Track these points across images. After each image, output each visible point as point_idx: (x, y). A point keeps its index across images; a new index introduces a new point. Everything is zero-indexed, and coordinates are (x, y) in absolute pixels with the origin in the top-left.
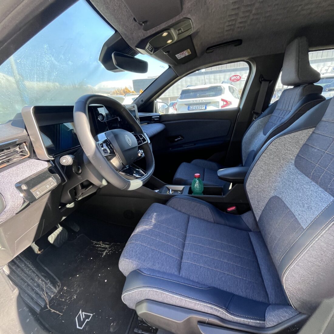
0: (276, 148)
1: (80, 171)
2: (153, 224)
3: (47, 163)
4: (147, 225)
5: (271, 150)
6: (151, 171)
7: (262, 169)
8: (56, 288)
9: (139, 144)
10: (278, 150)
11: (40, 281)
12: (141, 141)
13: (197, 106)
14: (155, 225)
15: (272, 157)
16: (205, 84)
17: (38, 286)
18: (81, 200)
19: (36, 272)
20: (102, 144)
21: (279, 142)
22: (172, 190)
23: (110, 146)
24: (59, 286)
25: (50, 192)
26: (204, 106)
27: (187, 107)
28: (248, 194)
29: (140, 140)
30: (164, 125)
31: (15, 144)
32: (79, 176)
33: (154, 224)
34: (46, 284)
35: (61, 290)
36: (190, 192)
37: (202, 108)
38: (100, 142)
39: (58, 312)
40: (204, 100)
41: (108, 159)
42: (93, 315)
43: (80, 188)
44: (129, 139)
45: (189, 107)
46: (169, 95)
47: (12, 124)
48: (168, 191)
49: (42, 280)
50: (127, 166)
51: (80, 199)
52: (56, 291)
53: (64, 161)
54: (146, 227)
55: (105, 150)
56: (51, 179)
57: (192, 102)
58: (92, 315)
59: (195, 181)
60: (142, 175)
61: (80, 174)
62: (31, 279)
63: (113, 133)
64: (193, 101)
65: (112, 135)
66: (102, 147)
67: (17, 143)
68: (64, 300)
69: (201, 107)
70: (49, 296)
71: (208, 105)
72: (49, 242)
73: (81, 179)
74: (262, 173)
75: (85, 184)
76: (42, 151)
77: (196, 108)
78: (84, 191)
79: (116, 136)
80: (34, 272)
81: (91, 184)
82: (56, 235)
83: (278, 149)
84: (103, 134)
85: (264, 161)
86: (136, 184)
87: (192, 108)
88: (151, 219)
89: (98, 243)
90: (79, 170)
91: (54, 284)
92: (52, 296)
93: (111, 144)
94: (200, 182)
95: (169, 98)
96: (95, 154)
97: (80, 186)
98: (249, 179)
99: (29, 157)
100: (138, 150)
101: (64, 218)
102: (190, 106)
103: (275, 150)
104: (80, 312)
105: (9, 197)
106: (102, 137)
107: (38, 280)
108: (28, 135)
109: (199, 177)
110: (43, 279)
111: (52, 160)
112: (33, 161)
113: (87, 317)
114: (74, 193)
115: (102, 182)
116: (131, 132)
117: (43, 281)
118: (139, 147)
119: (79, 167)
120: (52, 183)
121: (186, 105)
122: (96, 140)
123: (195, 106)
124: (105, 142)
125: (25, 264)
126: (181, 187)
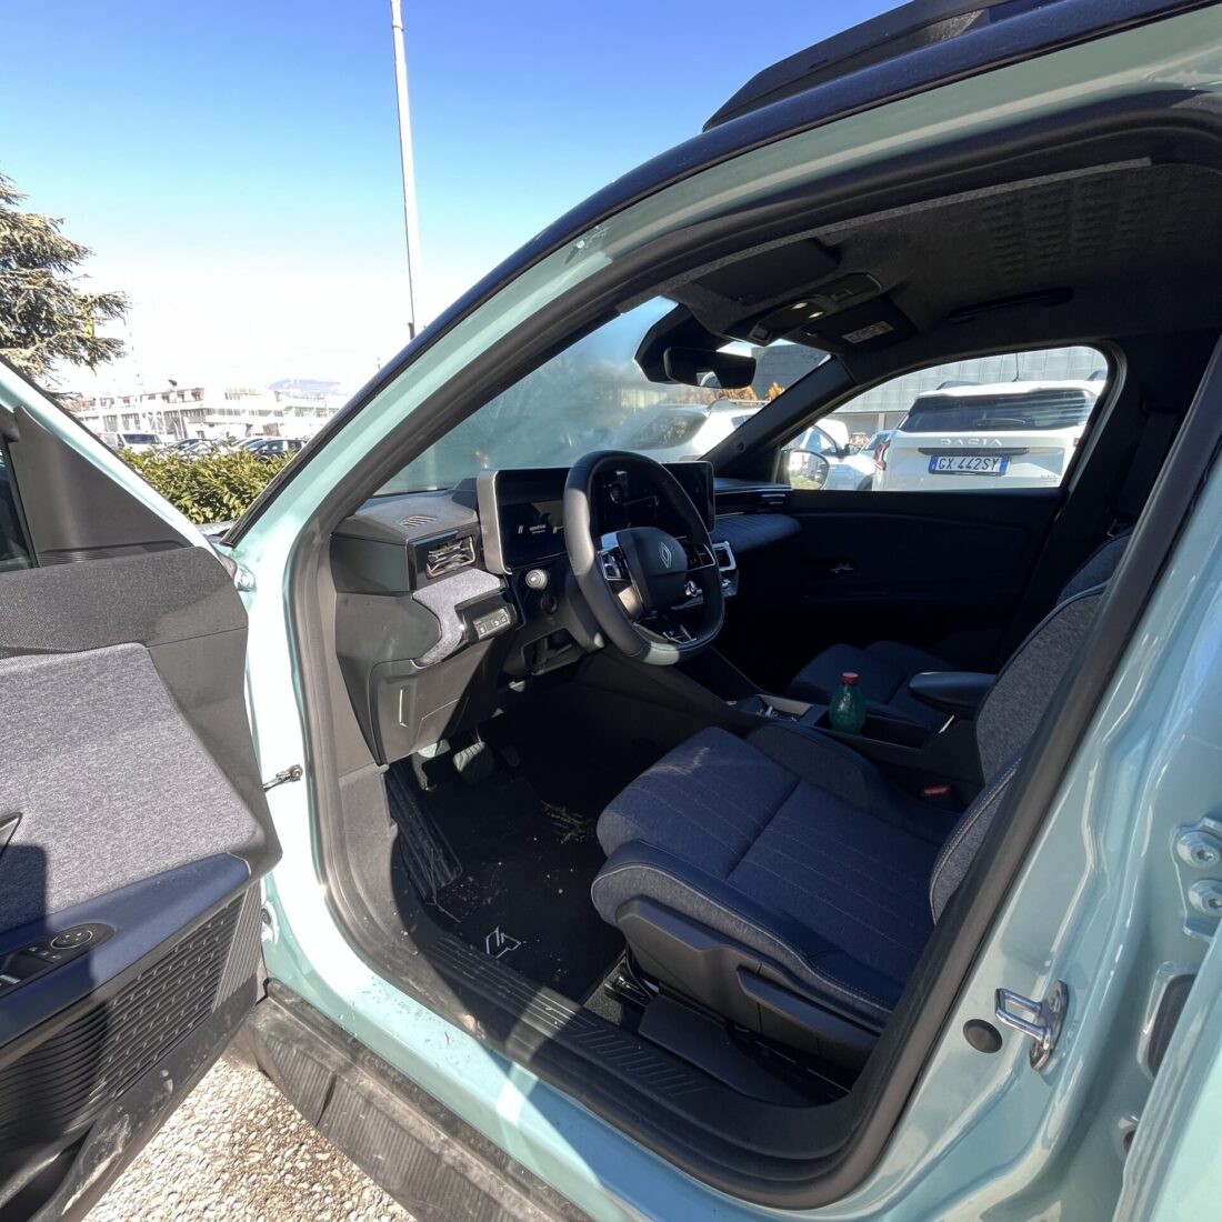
0: (1072, 627)
1: (554, 608)
2: (693, 767)
3: (497, 579)
4: (677, 765)
5: (1058, 630)
6: (708, 637)
7: (1025, 680)
8: (452, 872)
9: (690, 566)
10: (1075, 634)
11: (425, 844)
12: (698, 561)
13: (969, 459)
14: (697, 771)
15: (1057, 651)
16: (1015, 381)
17: (421, 852)
18: (542, 675)
19: (420, 819)
20: (606, 556)
21: (1079, 612)
22: (774, 710)
23: (623, 563)
24: (458, 873)
25: (490, 641)
26: (995, 462)
27: (928, 458)
28: (980, 747)
29: (696, 557)
30: (796, 522)
31: (453, 539)
32: (550, 618)
33: (695, 770)
34: (436, 855)
35: (463, 879)
36: (825, 722)
37: (989, 470)
38: (604, 551)
39: (451, 916)
40: (1000, 439)
41: (616, 588)
42: (523, 944)
43: (546, 647)
44: (670, 552)
45: (933, 462)
46: (881, 405)
47: (454, 499)
48: (762, 711)
49: (429, 843)
50: (654, 612)
51: (541, 672)
52: (452, 879)
53: (533, 579)
54: (675, 768)
55: (610, 570)
56: (502, 611)
57: (949, 444)
58: (519, 943)
59: (843, 695)
60: (684, 639)
61: (552, 613)
62: (411, 832)
63: (634, 535)
64: (954, 439)
65: (631, 540)
66: (606, 562)
67: (458, 537)
68: (465, 899)
69: (982, 464)
70: (438, 883)
71: (1015, 458)
72: (454, 766)
73: (552, 625)
74: (1024, 691)
75: (557, 639)
76: (495, 554)
77: (964, 465)
78: (553, 654)
79: (639, 543)
80: (417, 820)
81: (571, 640)
82: (471, 756)
83: (1075, 630)
84: (614, 534)
85: (1035, 660)
86: (664, 652)
87: (946, 463)
88: (693, 757)
89: (557, 809)
90: (552, 606)
91: (451, 864)
92: (443, 885)
93: (625, 557)
94: (854, 698)
95: (882, 416)
96: (591, 571)
97: (546, 640)
98: (986, 706)
99: (472, 565)
100: (687, 581)
101: (499, 712)
102: (940, 458)
103: (1068, 633)
104: (497, 931)
105: (447, 623)
106: (610, 540)
107: (423, 839)
108: (479, 522)
109: (854, 683)
110: (432, 842)
111: (507, 575)
112: (477, 571)
113: (508, 943)
114: (533, 654)
115: (593, 639)
116: (674, 535)
117: (432, 846)
118: (688, 574)
119: (555, 598)
120: (501, 619)
121: (924, 451)
122: (597, 545)
123: (958, 460)
124: (614, 552)
125: (405, 799)
126: (800, 707)
